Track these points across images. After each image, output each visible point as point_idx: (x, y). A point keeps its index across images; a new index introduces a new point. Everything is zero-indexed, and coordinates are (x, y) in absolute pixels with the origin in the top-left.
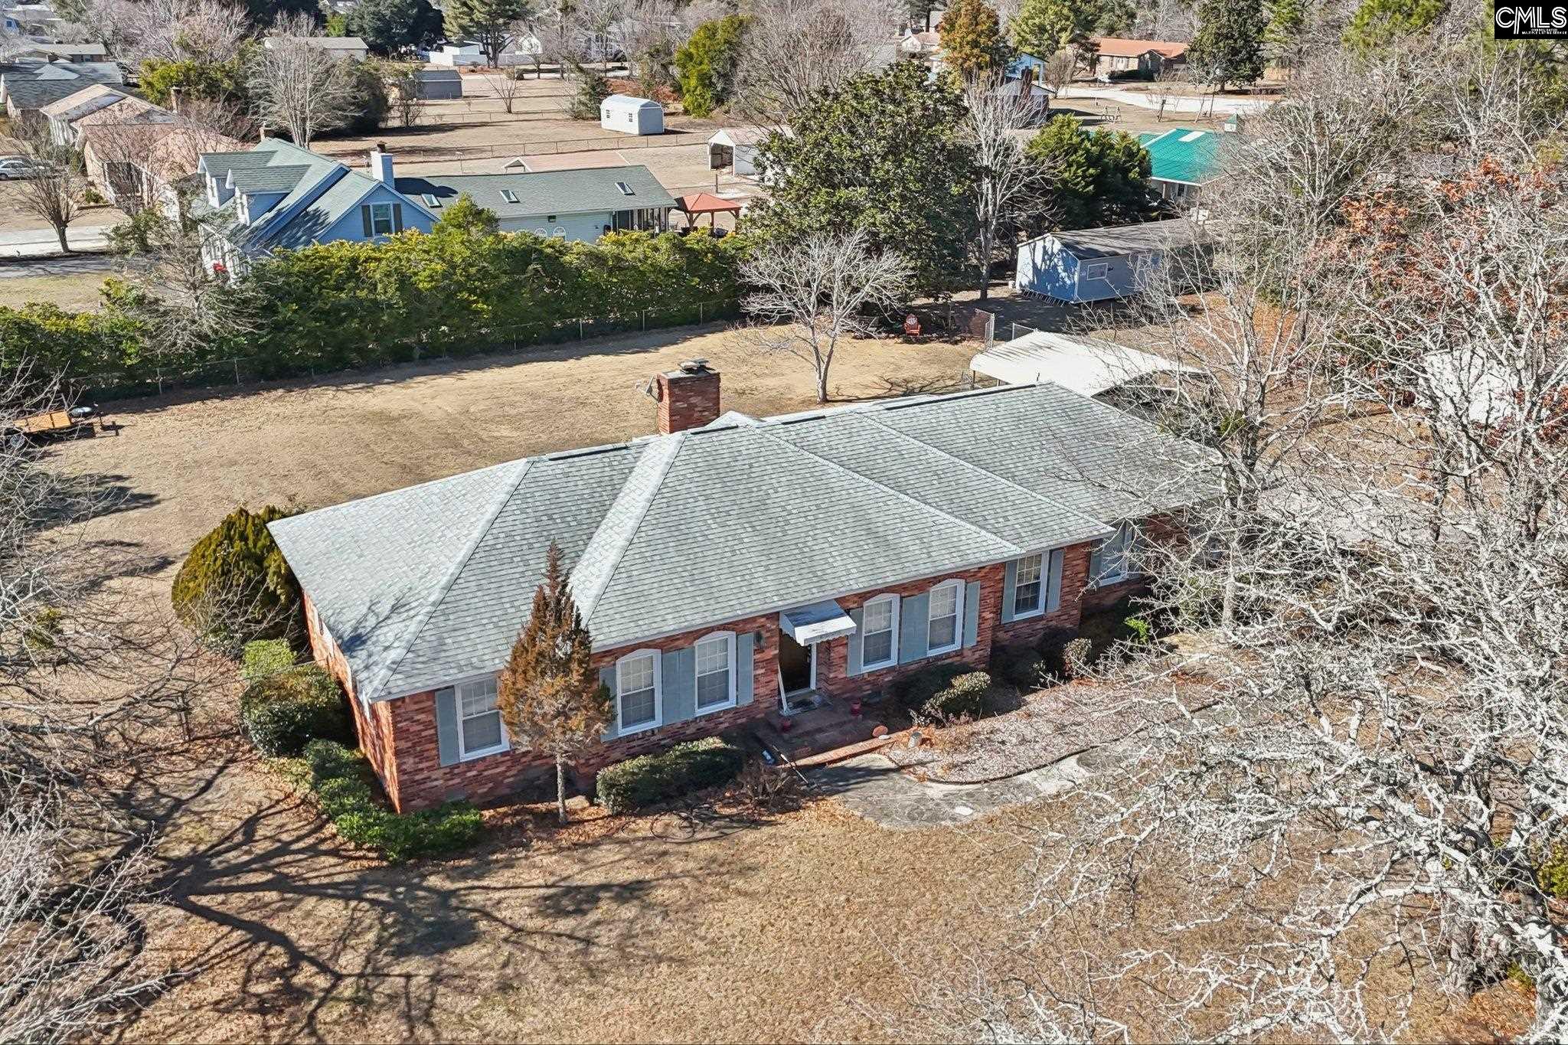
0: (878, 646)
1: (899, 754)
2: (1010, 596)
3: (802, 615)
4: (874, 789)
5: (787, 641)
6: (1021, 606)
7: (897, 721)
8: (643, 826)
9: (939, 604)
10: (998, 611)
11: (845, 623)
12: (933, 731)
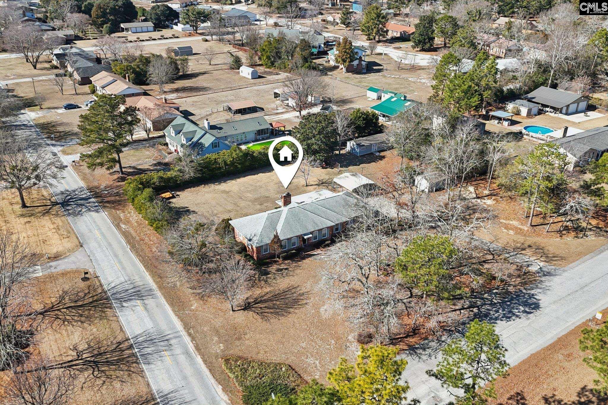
0: (315, 238)
1: (318, 252)
2: (334, 229)
3: (305, 235)
4: (315, 257)
5: (303, 238)
6: (336, 231)
7: (318, 248)
8: (286, 262)
9: (323, 232)
10: (332, 231)
11: (311, 235)
12: (323, 249)
